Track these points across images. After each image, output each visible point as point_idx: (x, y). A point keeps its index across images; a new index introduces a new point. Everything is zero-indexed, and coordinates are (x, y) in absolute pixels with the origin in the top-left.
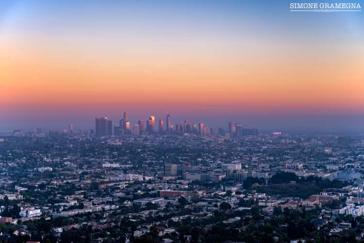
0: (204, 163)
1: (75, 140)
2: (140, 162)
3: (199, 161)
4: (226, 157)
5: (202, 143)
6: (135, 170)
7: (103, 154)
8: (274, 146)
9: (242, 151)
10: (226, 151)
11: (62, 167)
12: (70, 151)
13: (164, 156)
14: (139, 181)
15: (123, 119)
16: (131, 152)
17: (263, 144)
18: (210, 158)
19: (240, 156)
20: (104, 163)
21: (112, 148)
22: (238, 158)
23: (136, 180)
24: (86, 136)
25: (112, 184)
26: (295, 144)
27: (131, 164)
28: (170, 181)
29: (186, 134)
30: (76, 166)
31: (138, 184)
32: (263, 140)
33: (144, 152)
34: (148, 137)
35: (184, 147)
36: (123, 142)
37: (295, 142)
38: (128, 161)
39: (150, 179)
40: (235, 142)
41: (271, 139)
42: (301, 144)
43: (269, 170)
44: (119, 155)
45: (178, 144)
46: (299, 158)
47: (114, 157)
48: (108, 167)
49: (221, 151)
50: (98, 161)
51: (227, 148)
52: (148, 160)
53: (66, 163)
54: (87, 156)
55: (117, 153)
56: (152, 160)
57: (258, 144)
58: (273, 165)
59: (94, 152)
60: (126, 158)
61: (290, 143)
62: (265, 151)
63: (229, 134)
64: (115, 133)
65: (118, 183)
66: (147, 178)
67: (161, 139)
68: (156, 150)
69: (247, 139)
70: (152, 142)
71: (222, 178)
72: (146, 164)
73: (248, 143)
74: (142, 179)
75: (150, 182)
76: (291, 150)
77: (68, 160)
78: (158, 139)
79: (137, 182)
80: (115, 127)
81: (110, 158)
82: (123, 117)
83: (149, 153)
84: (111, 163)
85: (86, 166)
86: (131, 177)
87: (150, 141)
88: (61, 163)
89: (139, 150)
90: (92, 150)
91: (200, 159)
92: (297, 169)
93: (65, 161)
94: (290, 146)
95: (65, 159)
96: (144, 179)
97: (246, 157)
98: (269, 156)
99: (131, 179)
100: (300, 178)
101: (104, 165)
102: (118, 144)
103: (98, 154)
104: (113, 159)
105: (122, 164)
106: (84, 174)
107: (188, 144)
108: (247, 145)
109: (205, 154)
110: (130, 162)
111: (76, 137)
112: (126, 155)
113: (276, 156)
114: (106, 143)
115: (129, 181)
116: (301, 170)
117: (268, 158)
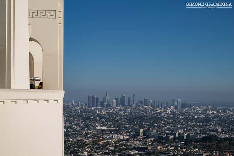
0: (159, 127)
1: (76, 110)
2: (119, 126)
3: (155, 126)
4: (172, 123)
5: (157, 113)
6: (116, 132)
7: (96, 120)
8: (202, 115)
9: (182, 119)
10: (172, 118)
11: (71, 129)
12: (74, 117)
13: (134, 122)
14: (120, 139)
15: (105, 96)
16: (113, 119)
17: (195, 113)
18: (162, 123)
19: (181, 123)
20: (97, 126)
21: (101, 117)
22: (180, 124)
24: (82, 108)
25: (105, 141)
26: (215, 114)
27: (113, 127)
28: (140, 140)
29: (145, 107)
30: (80, 128)
31: (121, 141)
32: (195, 111)
33: (121, 119)
34: (122, 108)
35: (145, 116)
36: (106, 112)
37: (215, 113)
39: (127, 138)
40: (177, 112)
41: (200, 110)
42: (219, 114)
43: (200, 132)
44: (106, 121)
45: (141, 114)
46: (218, 124)
47: (103, 123)
48: (99, 129)
49: (169, 119)
50: (93, 125)
51: (172, 117)
52: (123, 125)
53: (73, 126)
54: (86, 122)
55: (104, 119)
56: (127, 125)
57: (192, 114)
58: (201, 129)
59: (90, 119)
60: (110, 123)
61: (212, 113)
62: (196, 119)
63: (173, 106)
64: (100, 106)
65: (108, 141)
66: (125, 137)
67: (130, 110)
68: (128, 118)
69: (184, 110)
70: (125, 112)
71: (171, 138)
72: (123, 127)
73: (186, 113)
74: (122, 138)
75: (127, 140)
76: (212, 118)
77: (75, 124)
78: (128, 110)
80: (100, 102)
81: (100, 123)
82: (106, 95)
83: (124, 120)
84: (101, 126)
85: (86, 129)
87: (123, 111)
88: (71, 126)
89: (118, 118)
91: (156, 125)
92: (217, 131)
93: (73, 125)
94: (212, 116)
95: (73, 123)
96: (123, 138)
97: (184, 123)
98: (199, 122)
99: (116, 138)
100: (219, 139)
101: (97, 128)
102: (104, 113)
103: (93, 120)
104: (103, 124)
105: (107, 127)
106: (86, 134)
107: (147, 113)
108: (185, 115)
109: (159, 121)
110: (113, 126)
111: (76, 108)
112: (110, 121)
113: (203, 122)
114: (96, 112)
115: (115, 139)
116: (220, 132)
117: (198, 124)
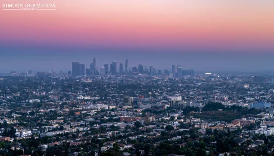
0: (154, 96)
1: (57, 79)
2: (106, 95)
3: (150, 94)
4: (170, 91)
5: (152, 81)
6: (102, 101)
7: (78, 89)
8: (206, 83)
9: (182, 87)
10: (170, 87)
11: (47, 99)
12: (53, 87)
13: (124, 90)
14: (105, 109)
15: (93, 63)
16: (99, 88)
17: (198, 81)
18: (158, 92)
19: (181, 91)
20: (79, 96)
21: (85, 85)
22: (179, 92)
23: (103, 109)
24: (65, 76)
25: (85, 112)
26: (221, 81)
27: (98, 97)
28: (128, 109)
29: (140, 74)
30: (57, 98)
31: (104, 111)
32: (198, 78)
33: (108, 87)
34: (112, 76)
35: (138, 84)
36: (92, 80)
37: (221, 80)
38: (97, 94)
39: (113, 108)
40: (177, 80)
41: (204, 78)
42: (226, 82)
43: (203, 101)
44: (90, 90)
45: (134, 81)
46: (225, 92)
47: (86, 91)
48: (81, 99)
49: (166, 87)
50: (74, 94)
51: (171, 85)
52: (111, 94)
53: (50, 96)
54: (66, 91)
55: (88, 89)
56: (115, 94)
57: (194, 81)
58: (205, 97)
60: (95, 92)
61: (218, 81)
62: (199, 87)
63: (172, 74)
64: (87, 74)
65: (89, 111)
66: (111, 107)
67: (121, 78)
68: (117, 86)
69: (186, 78)
70: (115, 80)
71: (167, 107)
72: (110, 96)
73: (187, 81)
74: (107, 108)
75: (113, 110)
76: (219, 86)
77: (52, 94)
78: (119, 78)
79: (103, 110)
80: (87, 70)
81: (83, 92)
82: (93, 61)
83: (112, 88)
84: (84, 96)
85: (65, 98)
86: (99, 106)
87: (113, 80)
88: (46, 96)
89: (105, 86)
90: (70, 86)
91: (150, 93)
92: (224, 100)
93: (49, 95)
94: (218, 83)
95: (49, 93)
96: (109, 108)
97: (184, 91)
98: (203, 90)
99: (99, 108)
100: (226, 107)
101: (78, 98)
102: (89, 82)
103: (75, 89)
104: (85, 93)
105: (92, 97)
106: (64, 104)
107: (141, 82)
108: (186, 82)
109: (154, 89)
110: (98, 95)
111: (57, 77)
112: (95, 90)
113: (208, 90)
114: (80, 81)
115: (97, 109)
116: (227, 101)
117: (201, 92)
